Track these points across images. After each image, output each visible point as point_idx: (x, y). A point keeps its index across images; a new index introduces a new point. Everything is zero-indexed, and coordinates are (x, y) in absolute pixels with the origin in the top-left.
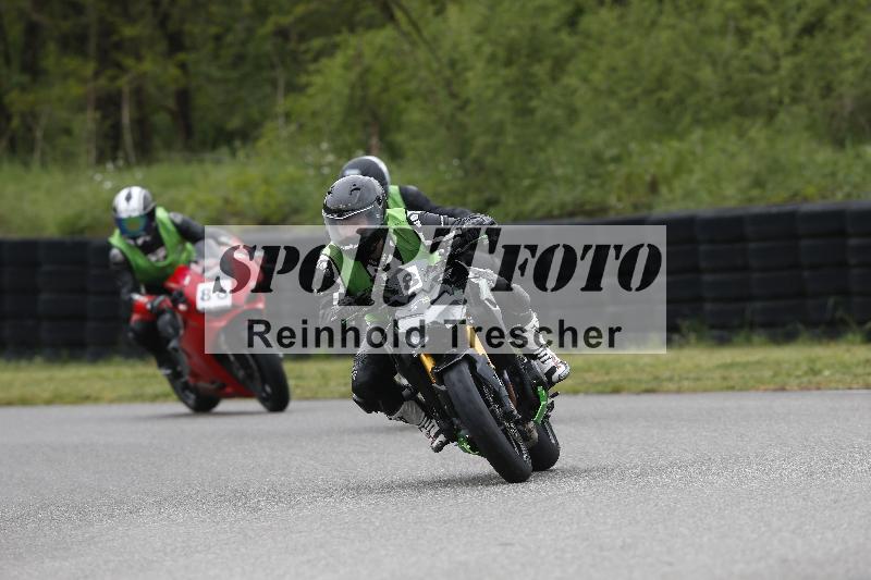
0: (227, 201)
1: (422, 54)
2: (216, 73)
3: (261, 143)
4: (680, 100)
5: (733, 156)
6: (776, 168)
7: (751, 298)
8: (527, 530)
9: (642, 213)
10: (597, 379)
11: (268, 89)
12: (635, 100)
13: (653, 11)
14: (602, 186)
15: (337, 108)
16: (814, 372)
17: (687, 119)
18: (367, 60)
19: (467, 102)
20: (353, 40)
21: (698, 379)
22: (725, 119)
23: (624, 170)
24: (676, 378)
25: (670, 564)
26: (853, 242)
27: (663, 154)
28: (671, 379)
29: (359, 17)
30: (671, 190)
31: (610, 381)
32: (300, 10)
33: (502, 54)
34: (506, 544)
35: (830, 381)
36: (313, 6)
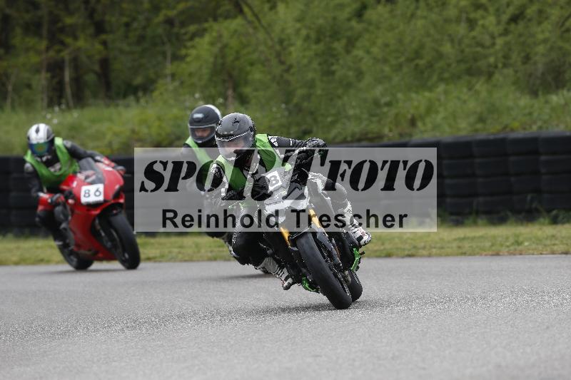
0: (133, 131)
1: (261, 35)
2: (126, 48)
3: (156, 94)
4: (430, 65)
5: (465, 102)
6: (493, 109)
7: (476, 195)
8: (330, 347)
9: (405, 140)
10: (376, 248)
11: (160, 58)
12: (401, 66)
13: (413, 7)
14: (379, 121)
15: (205, 71)
16: (518, 243)
17: (435, 78)
18: (225, 40)
19: (290, 67)
20: (216, 26)
21: (442, 248)
22: (459, 77)
23: (393, 111)
24: (428, 247)
25: (424, 369)
26: (543, 158)
27: (419, 100)
28: (424, 248)
29: (219, 11)
30: (424, 124)
31: (385, 249)
32: (181, 6)
33: (313, 35)
34: (317, 356)
35: (529, 249)
36: (190, 4)
